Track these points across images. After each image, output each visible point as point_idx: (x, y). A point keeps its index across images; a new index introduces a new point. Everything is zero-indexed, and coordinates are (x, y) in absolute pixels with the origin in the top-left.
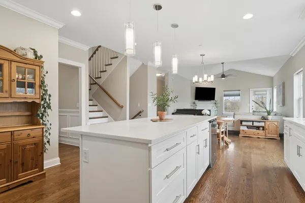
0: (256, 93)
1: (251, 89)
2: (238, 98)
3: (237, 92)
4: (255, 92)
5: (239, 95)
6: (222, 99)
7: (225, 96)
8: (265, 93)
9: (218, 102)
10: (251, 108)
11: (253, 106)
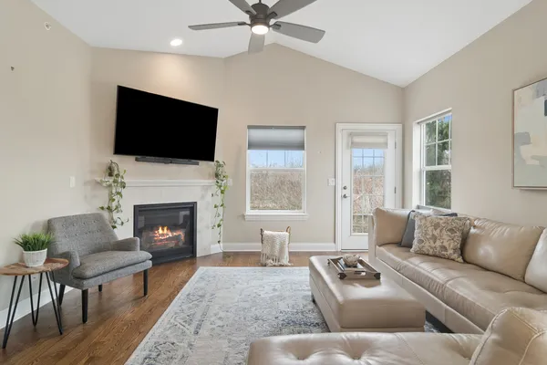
0: (357, 140)
1: (340, 126)
2: (296, 156)
3: (293, 135)
4: (351, 135)
5: (301, 146)
6: (240, 162)
7: (252, 145)
8: (381, 140)
9: (227, 170)
10: (340, 193)
11: (345, 188)
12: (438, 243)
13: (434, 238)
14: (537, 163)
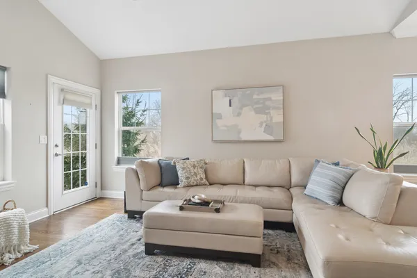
1: (51, 78)
4: (63, 91)
8: (88, 100)
10: (52, 151)
11: (56, 146)
12: (199, 177)
13: (196, 174)
14: (225, 128)
